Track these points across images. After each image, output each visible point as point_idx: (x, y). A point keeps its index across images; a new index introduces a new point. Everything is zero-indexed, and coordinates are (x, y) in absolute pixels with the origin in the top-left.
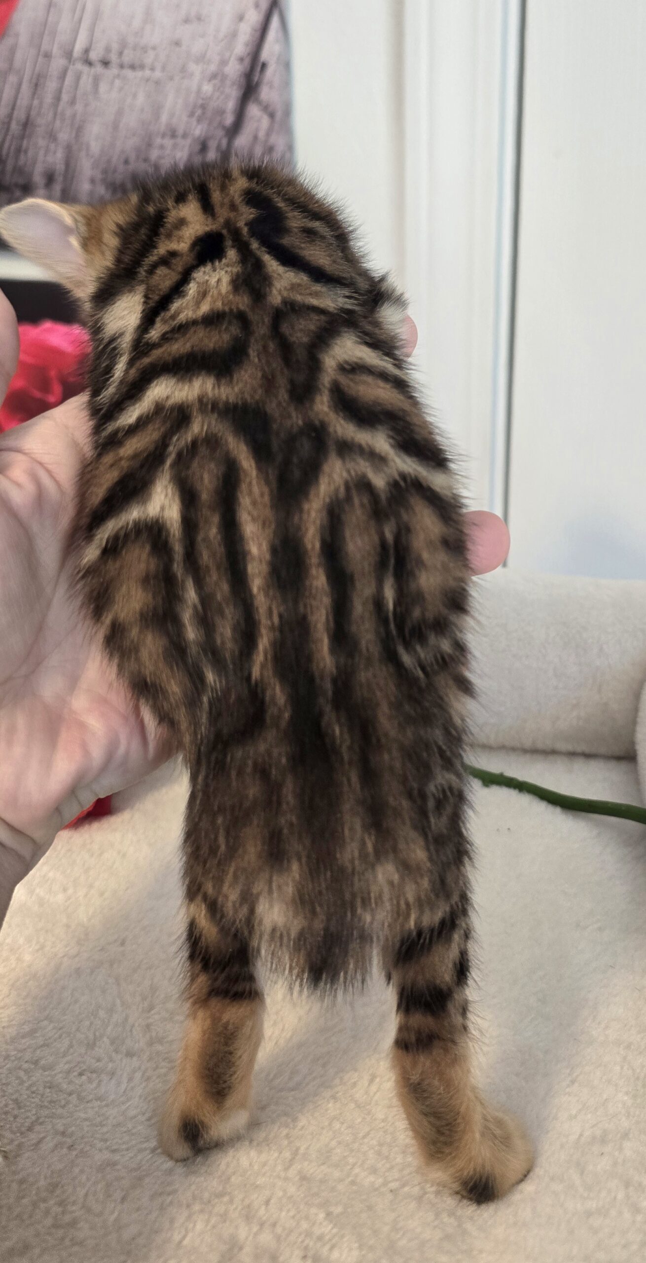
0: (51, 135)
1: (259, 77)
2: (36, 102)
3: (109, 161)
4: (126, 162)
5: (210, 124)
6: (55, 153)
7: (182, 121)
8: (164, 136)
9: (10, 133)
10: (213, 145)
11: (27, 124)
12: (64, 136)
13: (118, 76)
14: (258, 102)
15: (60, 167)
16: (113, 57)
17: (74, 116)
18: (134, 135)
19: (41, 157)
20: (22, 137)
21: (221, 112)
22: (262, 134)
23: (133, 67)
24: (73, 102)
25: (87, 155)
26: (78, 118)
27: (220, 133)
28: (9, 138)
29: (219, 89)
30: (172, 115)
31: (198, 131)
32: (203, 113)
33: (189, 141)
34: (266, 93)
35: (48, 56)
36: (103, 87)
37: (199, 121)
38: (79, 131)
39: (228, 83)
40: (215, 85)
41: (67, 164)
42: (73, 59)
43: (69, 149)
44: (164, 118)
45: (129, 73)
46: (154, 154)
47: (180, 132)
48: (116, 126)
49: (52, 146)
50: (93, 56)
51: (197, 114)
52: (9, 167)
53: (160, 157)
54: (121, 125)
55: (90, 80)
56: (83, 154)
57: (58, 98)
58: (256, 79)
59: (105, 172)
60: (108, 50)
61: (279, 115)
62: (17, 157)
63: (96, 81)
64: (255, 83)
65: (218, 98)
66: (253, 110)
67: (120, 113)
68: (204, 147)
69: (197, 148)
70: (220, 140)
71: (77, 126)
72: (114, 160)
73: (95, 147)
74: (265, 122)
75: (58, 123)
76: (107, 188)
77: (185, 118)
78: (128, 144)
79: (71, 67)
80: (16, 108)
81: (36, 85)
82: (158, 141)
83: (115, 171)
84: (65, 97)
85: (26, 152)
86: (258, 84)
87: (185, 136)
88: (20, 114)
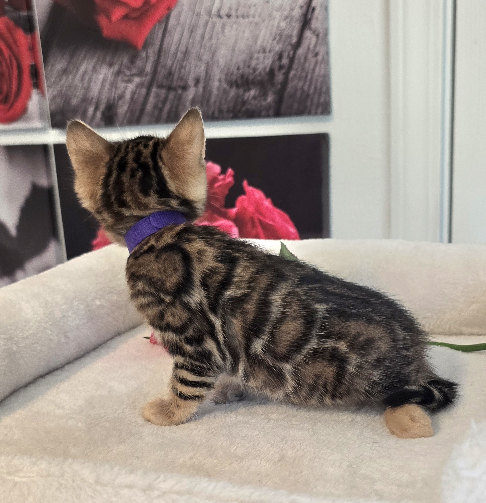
0: (198, 58)
1: (311, 16)
2: (191, 41)
3: (229, 69)
5: (284, 44)
6: (200, 67)
7: (269, 44)
9: (177, 58)
10: (285, 55)
11: (186, 53)
12: (205, 57)
13: (235, 23)
14: (310, 29)
15: (203, 75)
16: (233, 13)
17: (211, 46)
18: (243, 53)
19: (192, 71)
20: (183, 59)
21: (290, 36)
22: (312, 46)
23: (243, 17)
24: (211, 39)
25: (218, 66)
26: (214, 46)
27: (289, 48)
28: (176, 61)
29: (289, 24)
30: (263, 41)
31: (277, 48)
32: (281, 38)
33: (272, 54)
34: (314, 24)
35: (198, 15)
36: (227, 29)
37: (278, 43)
38: (213, 54)
39: (294, 20)
40: (287, 22)
41: (207, 73)
42: (212, 15)
43: (208, 63)
44: (259, 43)
45: (241, 20)
46: (253, 63)
47: (268, 50)
48: (233, 50)
49: (199, 64)
50: (223, 13)
51: (277, 39)
52: (176, 77)
53: (257, 64)
54: (236, 49)
55: (221, 26)
56: (215, 66)
57: (203, 37)
58: (309, 16)
59: (226, 75)
60: (230, 9)
61: (321, 35)
63: (224, 26)
64: (308, 19)
65: (289, 29)
66: (308, 34)
67: (236, 42)
68: (280, 57)
69: (277, 57)
70: (289, 52)
71: (212, 52)
72: (232, 68)
73: (222, 62)
74: (314, 39)
75: (202, 51)
76: (227, 84)
77: (270, 41)
78: (239, 58)
79: (211, 20)
80: (181, 44)
81: (192, 31)
82: (256, 55)
83: (232, 74)
84: (207, 36)
85: (185, 68)
86: (310, 19)
87: (270, 51)
88: (182, 48)
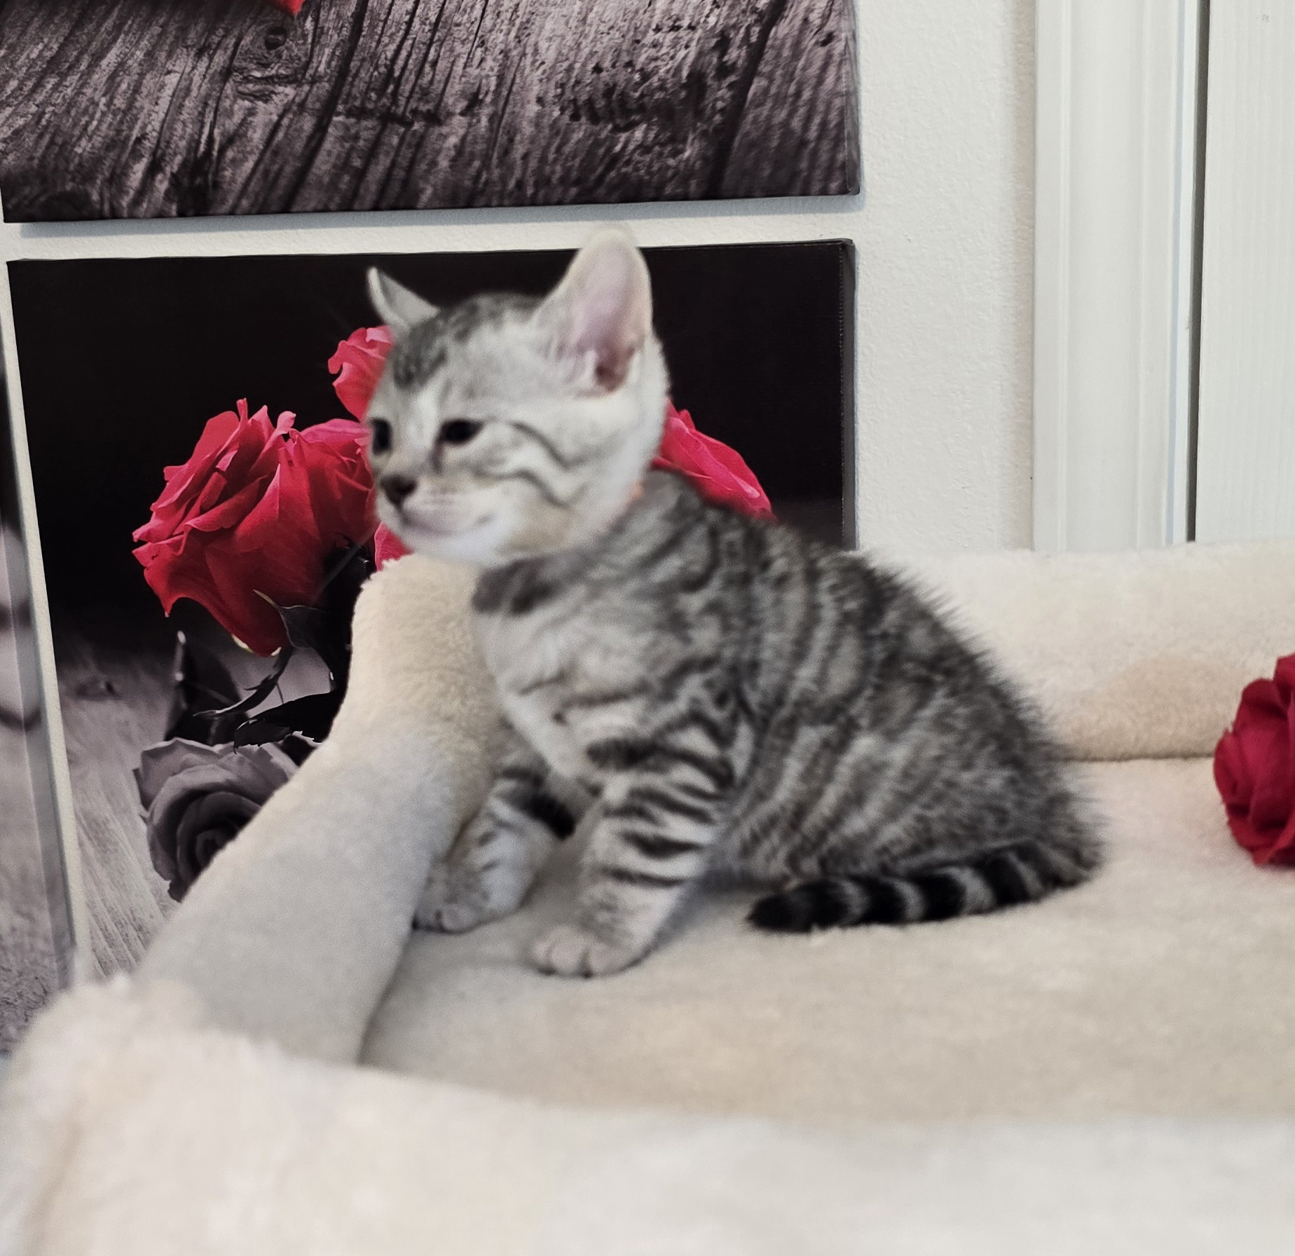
3: (569, 69)
4: (598, 69)
6: (482, 60)
8: (658, 29)
9: (412, 36)
10: (736, 37)
11: (439, 24)
12: (498, 40)
15: (489, 84)
18: (612, 29)
19: (458, 69)
20: (430, 42)
25: (535, 62)
27: (749, 20)
28: (408, 43)
31: (714, 19)
33: (699, 34)
38: (524, 26)
41: (501, 78)
43: (505, 53)
46: (643, 56)
47: (685, 23)
49: (479, 53)
52: (406, 88)
53: (652, 60)
54: (593, 16)
56: (527, 61)
59: (561, 86)
62: (420, 73)
68: (723, 43)
69: (712, 41)
70: (748, 31)
72: (578, 67)
73: (548, 50)
75: (489, 19)
76: (563, 110)
78: (601, 43)
82: (651, 37)
83: (578, 83)
87: (691, 28)
